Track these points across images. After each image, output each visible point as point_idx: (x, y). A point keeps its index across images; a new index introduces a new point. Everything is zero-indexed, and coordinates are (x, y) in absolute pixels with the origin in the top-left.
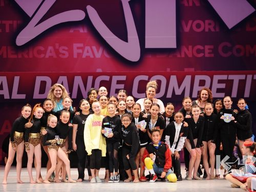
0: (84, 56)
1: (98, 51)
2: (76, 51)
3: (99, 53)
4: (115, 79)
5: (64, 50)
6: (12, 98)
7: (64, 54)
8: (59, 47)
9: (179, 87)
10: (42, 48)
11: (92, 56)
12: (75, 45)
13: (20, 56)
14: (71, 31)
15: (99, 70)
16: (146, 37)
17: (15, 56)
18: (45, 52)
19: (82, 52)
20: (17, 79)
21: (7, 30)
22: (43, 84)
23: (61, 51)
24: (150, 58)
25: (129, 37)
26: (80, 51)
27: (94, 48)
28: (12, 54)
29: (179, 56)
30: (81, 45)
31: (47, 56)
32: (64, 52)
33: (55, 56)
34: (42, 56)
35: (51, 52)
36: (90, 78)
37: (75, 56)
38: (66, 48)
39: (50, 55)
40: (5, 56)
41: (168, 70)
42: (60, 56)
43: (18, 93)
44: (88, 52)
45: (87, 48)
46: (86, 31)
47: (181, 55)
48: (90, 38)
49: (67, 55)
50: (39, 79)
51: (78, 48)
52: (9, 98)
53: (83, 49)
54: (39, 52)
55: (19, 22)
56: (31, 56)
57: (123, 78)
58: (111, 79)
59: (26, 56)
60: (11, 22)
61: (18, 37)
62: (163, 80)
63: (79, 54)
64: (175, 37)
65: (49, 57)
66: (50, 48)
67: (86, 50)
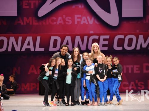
0: (82, 23)
1: (91, 19)
2: (76, 20)
3: (91, 21)
4: (102, 37)
5: (69, 19)
6: (36, 50)
7: (69, 22)
8: (66, 17)
9: (145, 42)
10: (55, 18)
11: (87, 23)
12: (76, 16)
13: (40, 24)
14: (73, 7)
15: (92, 32)
16: (123, 10)
17: (37, 24)
18: (56, 21)
19: (80, 20)
20: (39, 38)
21: (32, 7)
22: (56, 41)
23: (67, 20)
24: (125, 24)
25: (111, 10)
26: (79, 20)
27: (88, 18)
28: (35, 22)
29: (145, 22)
30: (80, 16)
31: (58, 23)
32: (69, 20)
33: (63, 23)
34: (55, 23)
35: (60, 21)
36: (86, 38)
37: (76, 23)
38: (70, 18)
39: (60, 22)
40: (31, 24)
41: (138, 31)
42: (67, 23)
43: (40, 47)
44: (84, 20)
45: (84, 18)
46: (83, 7)
47: (146, 21)
48: (85, 11)
49: (71, 23)
50: (53, 38)
51: (78, 18)
52: (34, 51)
53: (81, 18)
54: (53, 21)
55: (40, 1)
56: (47, 24)
57: (108, 37)
58: (99, 38)
59: (44, 24)
60: (34, 2)
61: (39, 11)
62: (134, 38)
63: (78, 22)
64: (142, 9)
65: (59, 24)
66: (60, 18)
67: (83, 19)
